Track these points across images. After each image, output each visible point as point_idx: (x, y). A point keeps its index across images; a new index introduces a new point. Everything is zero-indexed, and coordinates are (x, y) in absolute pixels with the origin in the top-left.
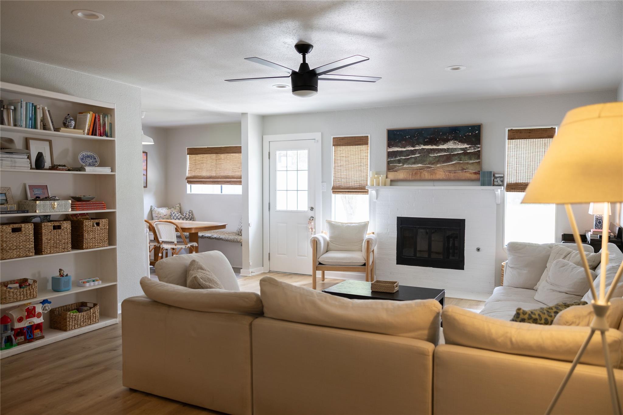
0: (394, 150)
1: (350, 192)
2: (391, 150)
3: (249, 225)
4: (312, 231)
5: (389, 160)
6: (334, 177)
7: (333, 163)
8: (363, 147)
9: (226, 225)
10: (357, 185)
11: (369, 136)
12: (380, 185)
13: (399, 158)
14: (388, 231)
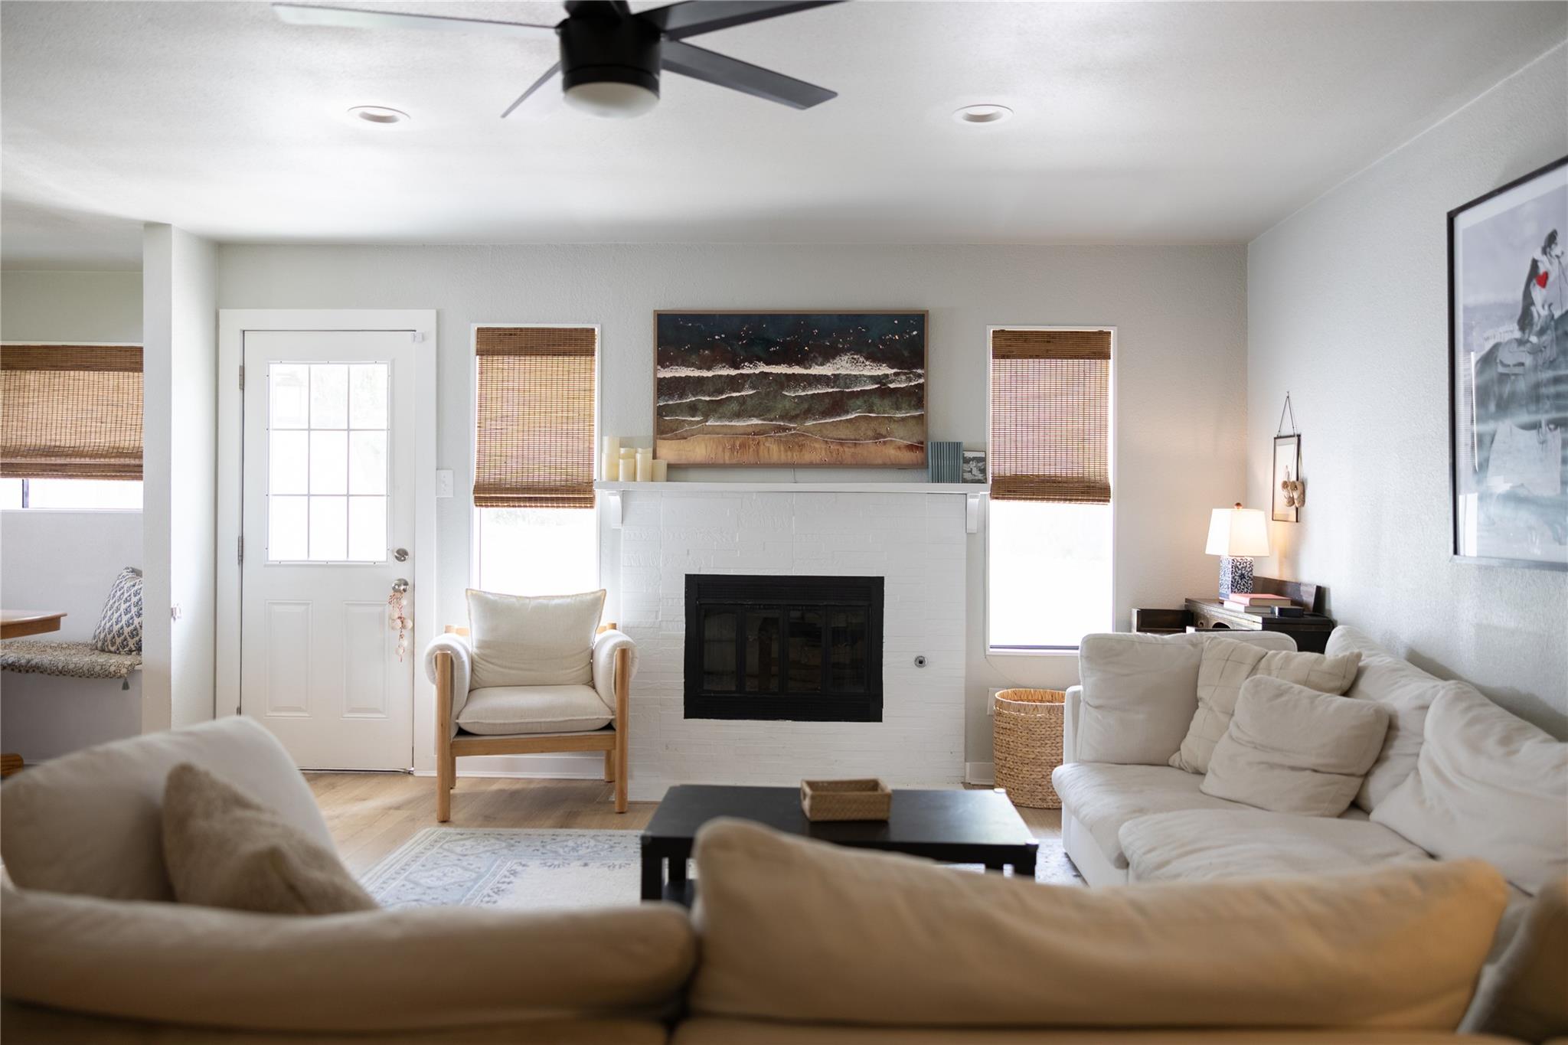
0: (677, 375)
1: (536, 499)
2: (666, 373)
3: (172, 613)
4: (403, 627)
5: (661, 404)
6: (479, 451)
7: (477, 408)
8: (576, 363)
9: (62, 618)
10: (557, 478)
11: (596, 330)
12: (638, 479)
13: (694, 399)
14: (660, 619)
